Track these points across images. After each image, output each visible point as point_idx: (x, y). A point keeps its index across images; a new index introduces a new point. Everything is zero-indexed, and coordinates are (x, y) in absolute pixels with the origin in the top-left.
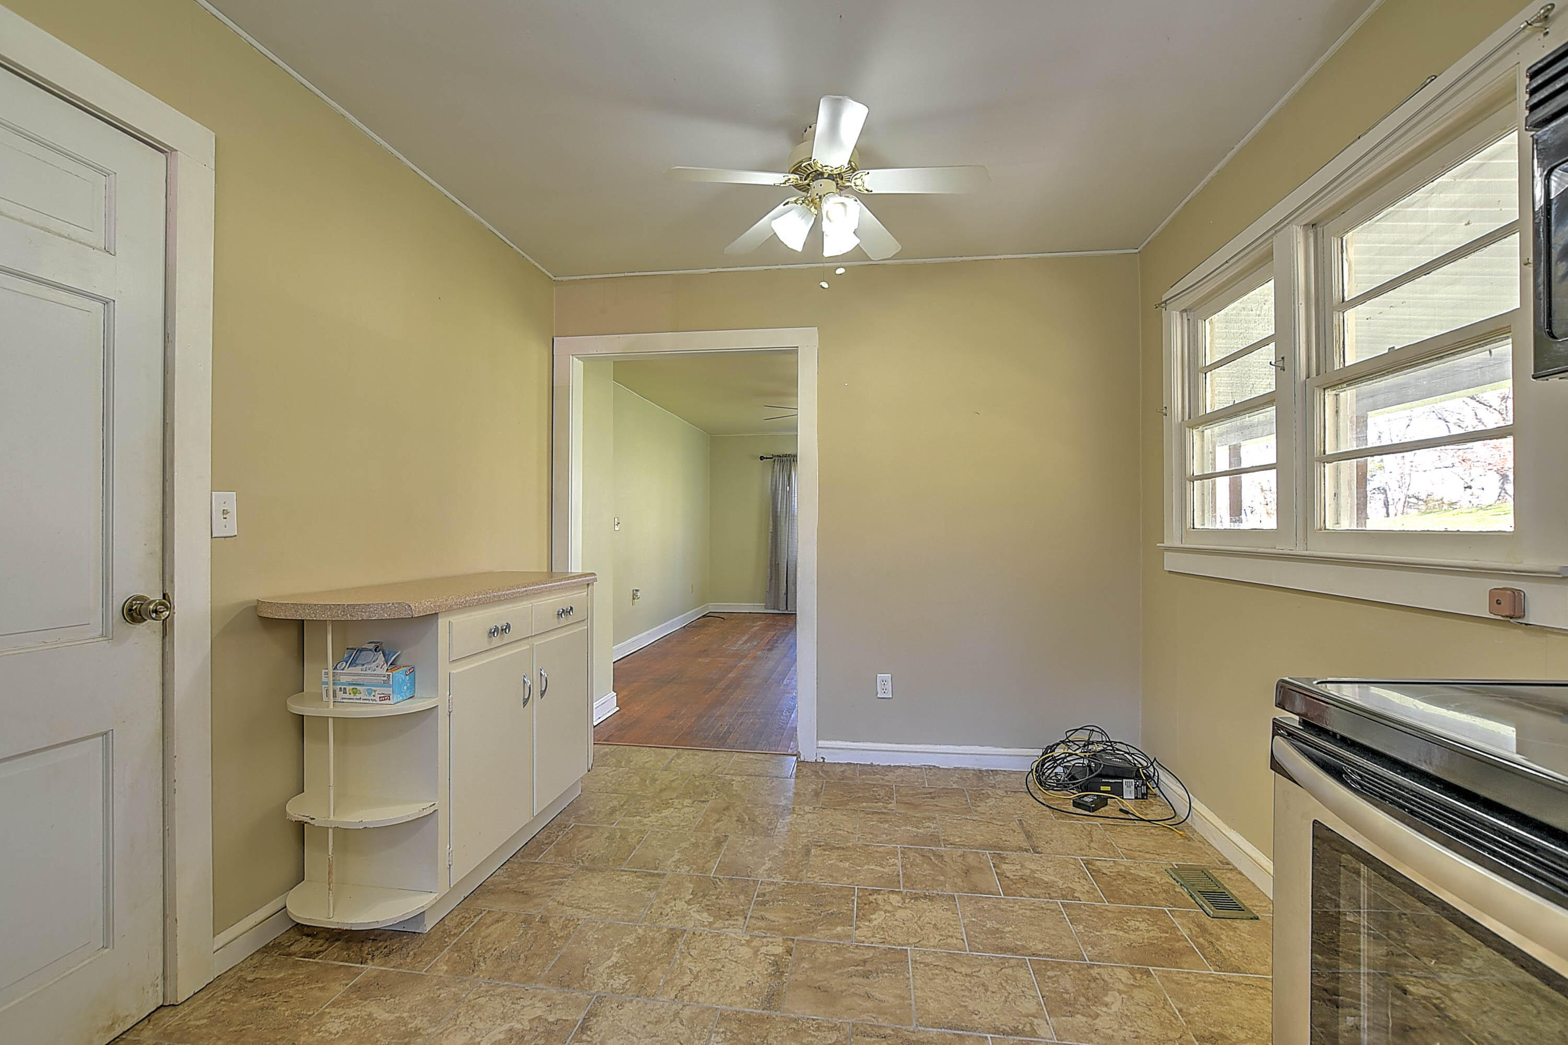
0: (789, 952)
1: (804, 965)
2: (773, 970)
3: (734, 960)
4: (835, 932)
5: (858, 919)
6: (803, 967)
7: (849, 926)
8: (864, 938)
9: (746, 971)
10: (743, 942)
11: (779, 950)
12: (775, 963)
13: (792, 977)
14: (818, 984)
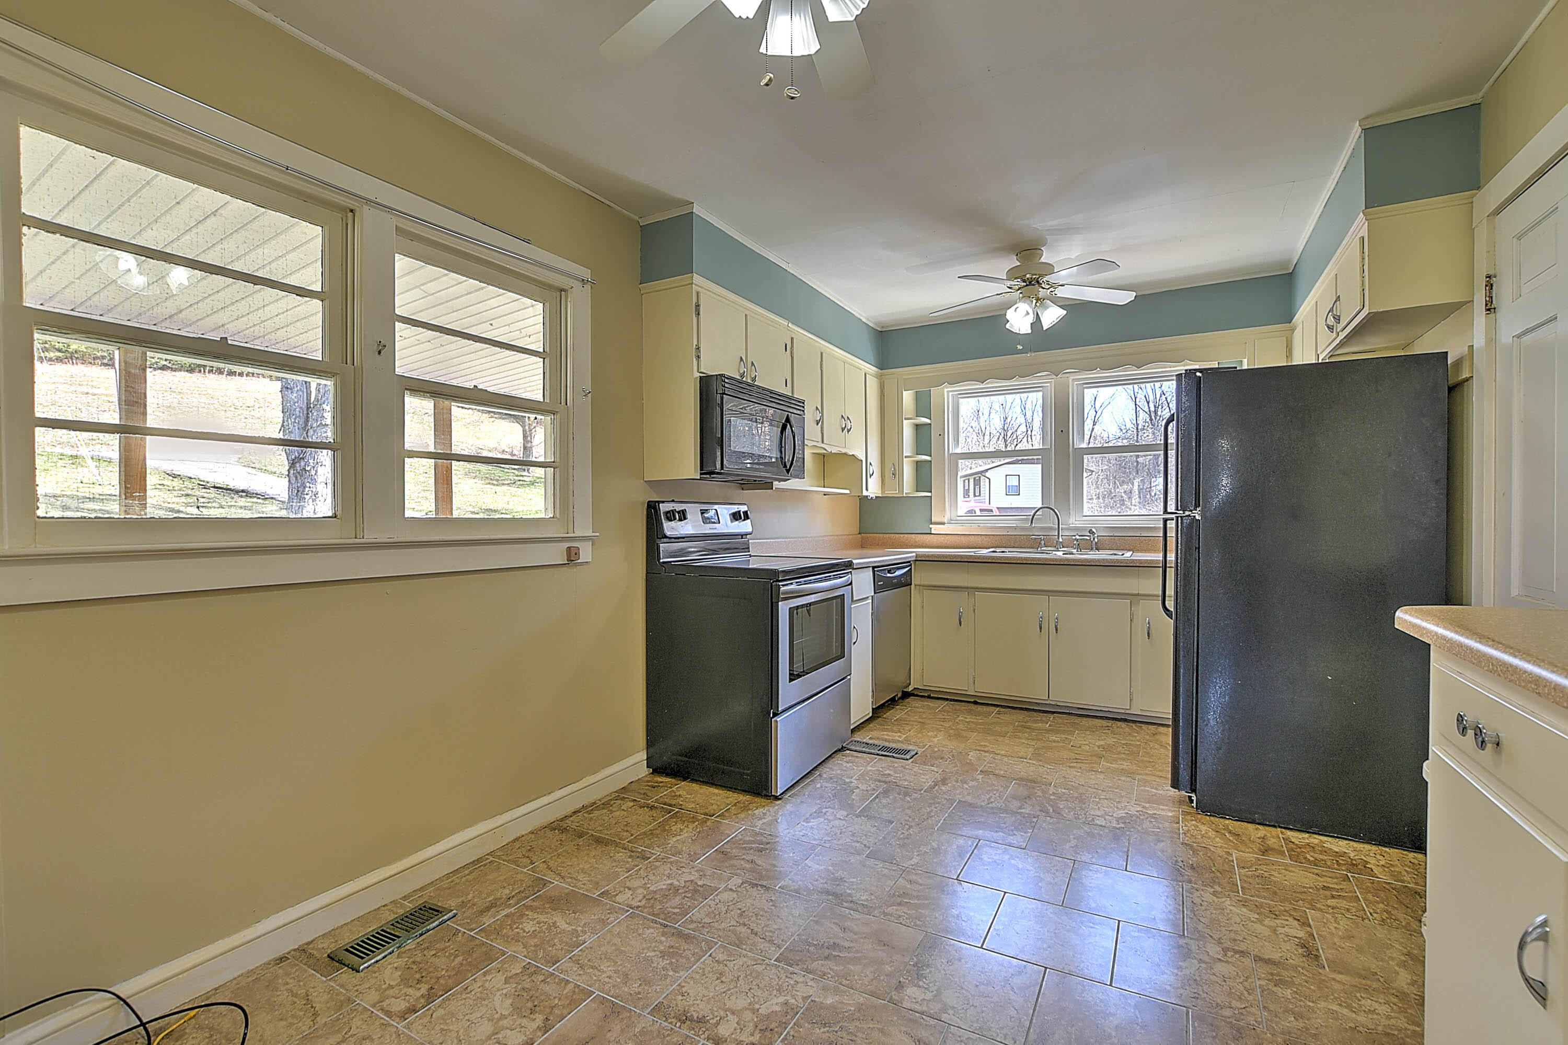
0: (900, 986)
1: (889, 969)
2: (923, 970)
3: (964, 991)
4: (837, 998)
5: (799, 1009)
6: (891, 966)
7: (815, 1001)
8: (809, 984)
9: (952, 976)
10: (951, 1012)
11: (910, 991)
12: (920, 977)
13: (907, 959)
14: (884, 948)
